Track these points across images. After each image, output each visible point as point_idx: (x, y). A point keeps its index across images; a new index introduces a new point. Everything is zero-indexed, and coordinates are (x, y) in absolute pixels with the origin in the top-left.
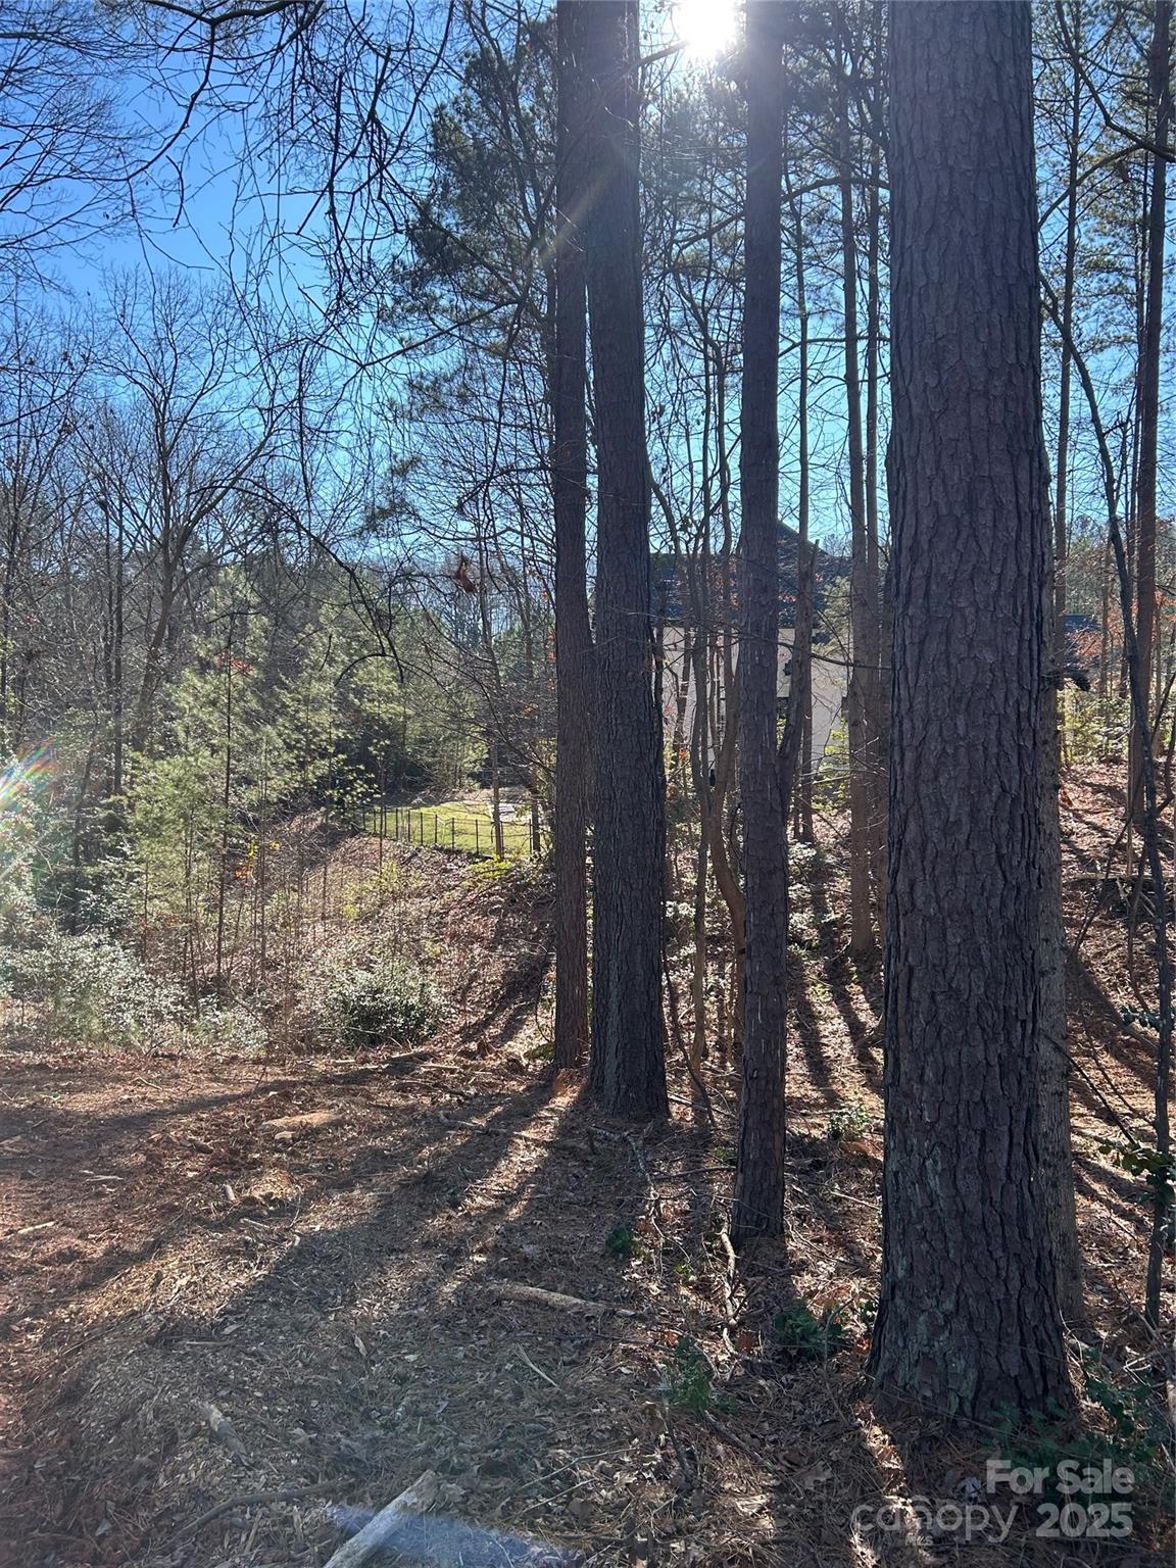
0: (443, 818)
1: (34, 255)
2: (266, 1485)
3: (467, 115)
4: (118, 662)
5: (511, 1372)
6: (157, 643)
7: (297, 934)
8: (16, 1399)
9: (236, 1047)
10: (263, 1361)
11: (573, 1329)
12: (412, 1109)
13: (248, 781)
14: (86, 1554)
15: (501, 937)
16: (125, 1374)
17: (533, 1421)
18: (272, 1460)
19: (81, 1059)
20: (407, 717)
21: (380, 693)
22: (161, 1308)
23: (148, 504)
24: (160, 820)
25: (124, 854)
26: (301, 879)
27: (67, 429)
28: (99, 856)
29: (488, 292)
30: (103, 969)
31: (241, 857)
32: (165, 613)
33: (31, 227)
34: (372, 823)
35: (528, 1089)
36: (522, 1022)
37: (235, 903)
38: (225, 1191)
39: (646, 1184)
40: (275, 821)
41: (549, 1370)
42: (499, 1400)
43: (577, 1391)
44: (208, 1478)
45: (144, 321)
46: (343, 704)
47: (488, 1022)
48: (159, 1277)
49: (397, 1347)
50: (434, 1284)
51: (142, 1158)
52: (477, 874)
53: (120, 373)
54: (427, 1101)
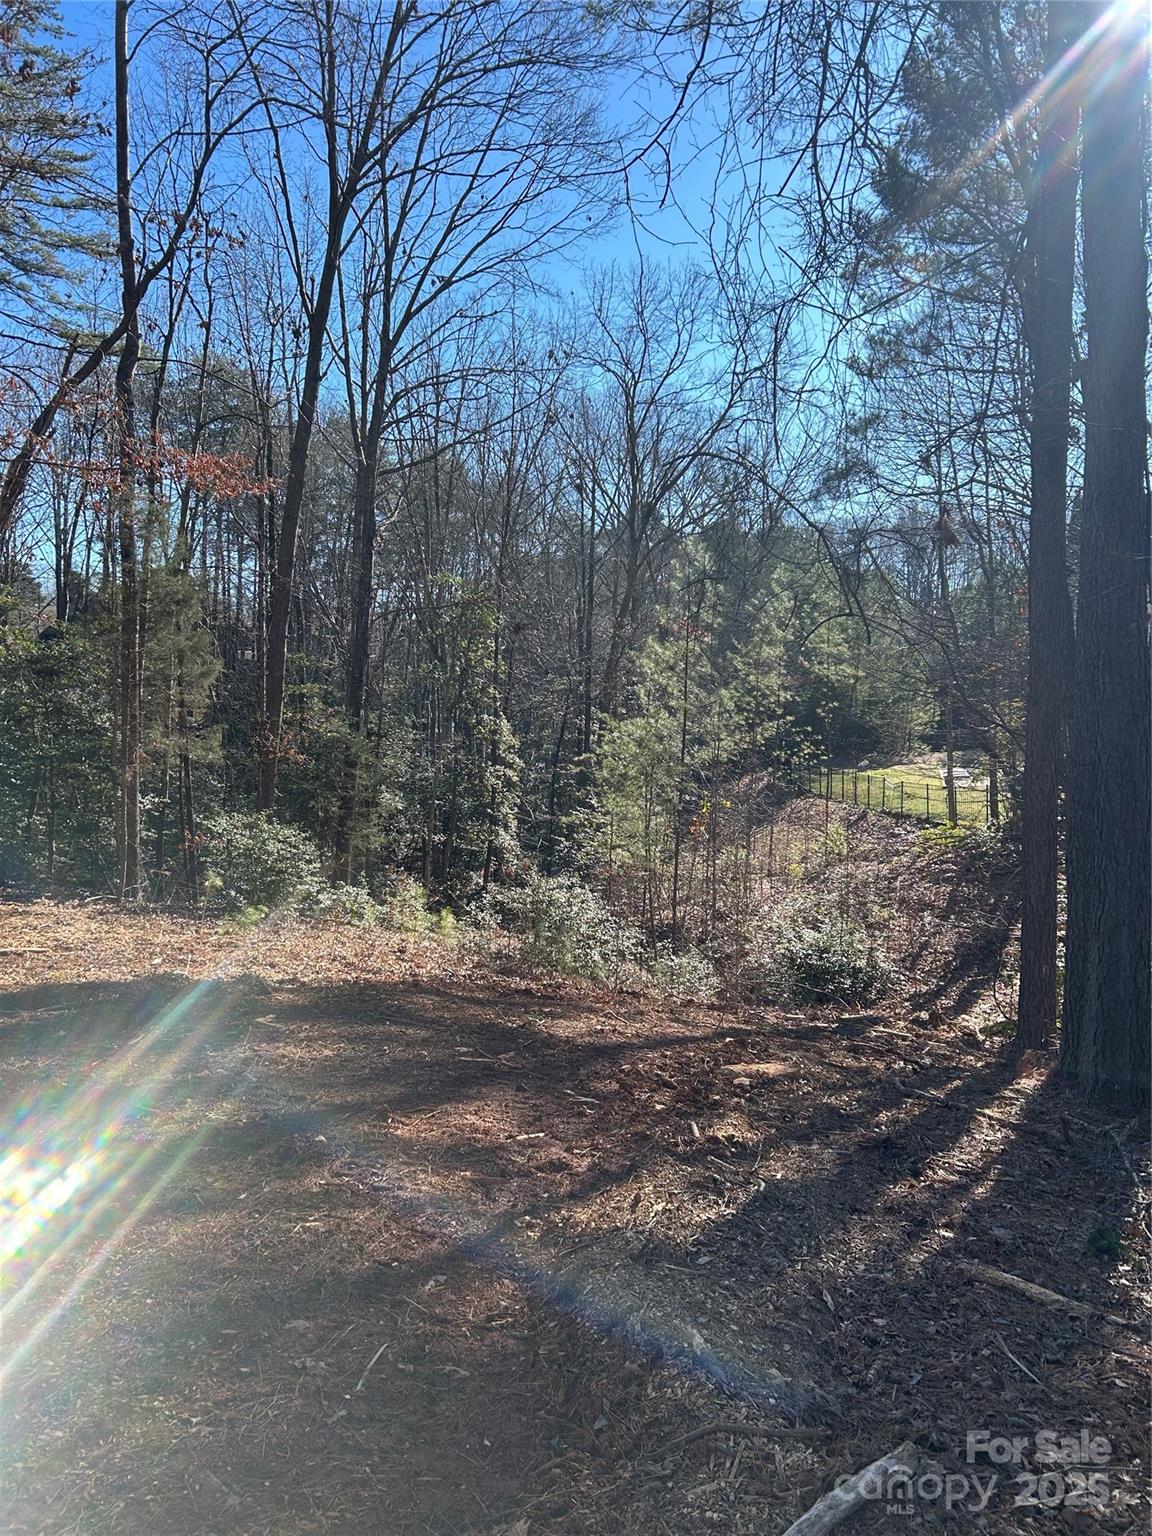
0: (892, 781)
1: (527, 265)
2: (747, 1418)
3: (940, 51)
4: (589, 632)
5: (988, 1358)
6: (623, 614)
7: (745, 889)
8: (520, 1287)
9: (690, 991)
10: (736, 1296)
11: (1055, 1327)
12: (865, 1071)
13: (701, 742)
14: (586, 1444)
15: (952, 908)
16: (614, 1284)
17: (1016, 1415)
18: (750, 1394)
19: (558, 988)
20: (857, 679)
21: (830, 655)
22: (641, 1228)
23: (617, 485)
24: (624, 776)
25: (591, 807)
26: (749, 836)
27: (551, 420)
28: (571, 807)
29: (957, 234)
30: (575, 909)
31: (694, 813)
32: (631, 585)
33: (527, 239)
34: (817, 785)
35: (987, 1065)
36: (978, 996)
37: (687, 856)
38: (690, 1126)
39: (1133, 1184)
40: (726, 780)
41: (1031, 1365)
42: (977, 1385)
43: (1065, 1394)
44: (693, 1398)
45: (621, 312)
46: (792, 666)
47: (939, 992)
48: (637, 1200)
49: (865, 1308)
50: (900, 1251)
51: (615, 1086)
52: (927, 840)
53: (596, 363)
54: (880, 1065)
